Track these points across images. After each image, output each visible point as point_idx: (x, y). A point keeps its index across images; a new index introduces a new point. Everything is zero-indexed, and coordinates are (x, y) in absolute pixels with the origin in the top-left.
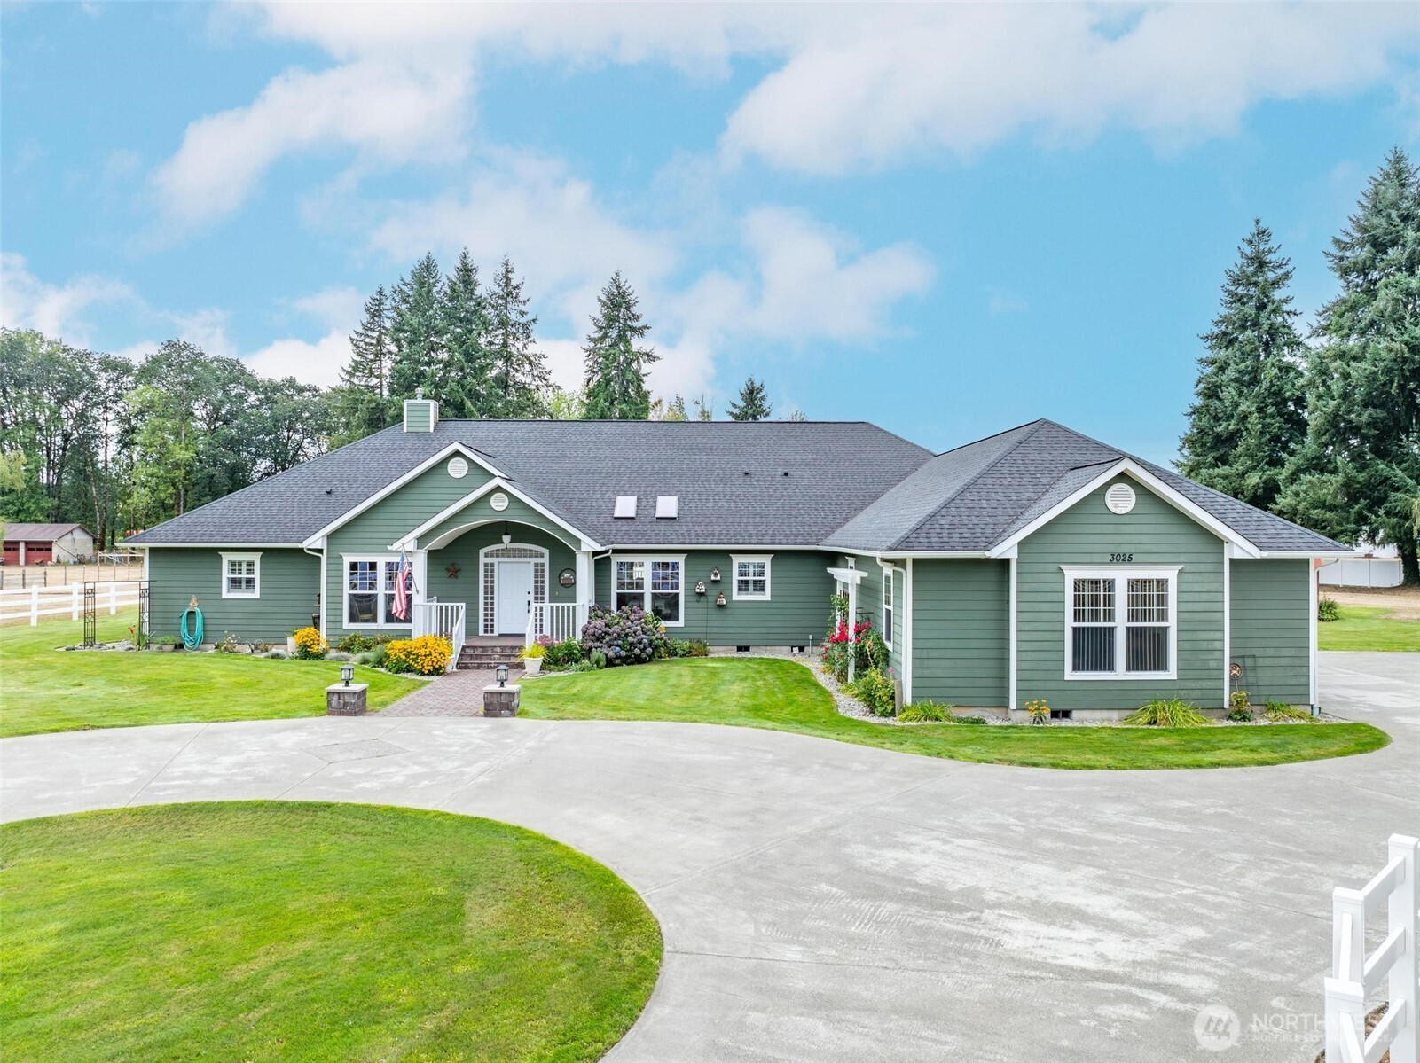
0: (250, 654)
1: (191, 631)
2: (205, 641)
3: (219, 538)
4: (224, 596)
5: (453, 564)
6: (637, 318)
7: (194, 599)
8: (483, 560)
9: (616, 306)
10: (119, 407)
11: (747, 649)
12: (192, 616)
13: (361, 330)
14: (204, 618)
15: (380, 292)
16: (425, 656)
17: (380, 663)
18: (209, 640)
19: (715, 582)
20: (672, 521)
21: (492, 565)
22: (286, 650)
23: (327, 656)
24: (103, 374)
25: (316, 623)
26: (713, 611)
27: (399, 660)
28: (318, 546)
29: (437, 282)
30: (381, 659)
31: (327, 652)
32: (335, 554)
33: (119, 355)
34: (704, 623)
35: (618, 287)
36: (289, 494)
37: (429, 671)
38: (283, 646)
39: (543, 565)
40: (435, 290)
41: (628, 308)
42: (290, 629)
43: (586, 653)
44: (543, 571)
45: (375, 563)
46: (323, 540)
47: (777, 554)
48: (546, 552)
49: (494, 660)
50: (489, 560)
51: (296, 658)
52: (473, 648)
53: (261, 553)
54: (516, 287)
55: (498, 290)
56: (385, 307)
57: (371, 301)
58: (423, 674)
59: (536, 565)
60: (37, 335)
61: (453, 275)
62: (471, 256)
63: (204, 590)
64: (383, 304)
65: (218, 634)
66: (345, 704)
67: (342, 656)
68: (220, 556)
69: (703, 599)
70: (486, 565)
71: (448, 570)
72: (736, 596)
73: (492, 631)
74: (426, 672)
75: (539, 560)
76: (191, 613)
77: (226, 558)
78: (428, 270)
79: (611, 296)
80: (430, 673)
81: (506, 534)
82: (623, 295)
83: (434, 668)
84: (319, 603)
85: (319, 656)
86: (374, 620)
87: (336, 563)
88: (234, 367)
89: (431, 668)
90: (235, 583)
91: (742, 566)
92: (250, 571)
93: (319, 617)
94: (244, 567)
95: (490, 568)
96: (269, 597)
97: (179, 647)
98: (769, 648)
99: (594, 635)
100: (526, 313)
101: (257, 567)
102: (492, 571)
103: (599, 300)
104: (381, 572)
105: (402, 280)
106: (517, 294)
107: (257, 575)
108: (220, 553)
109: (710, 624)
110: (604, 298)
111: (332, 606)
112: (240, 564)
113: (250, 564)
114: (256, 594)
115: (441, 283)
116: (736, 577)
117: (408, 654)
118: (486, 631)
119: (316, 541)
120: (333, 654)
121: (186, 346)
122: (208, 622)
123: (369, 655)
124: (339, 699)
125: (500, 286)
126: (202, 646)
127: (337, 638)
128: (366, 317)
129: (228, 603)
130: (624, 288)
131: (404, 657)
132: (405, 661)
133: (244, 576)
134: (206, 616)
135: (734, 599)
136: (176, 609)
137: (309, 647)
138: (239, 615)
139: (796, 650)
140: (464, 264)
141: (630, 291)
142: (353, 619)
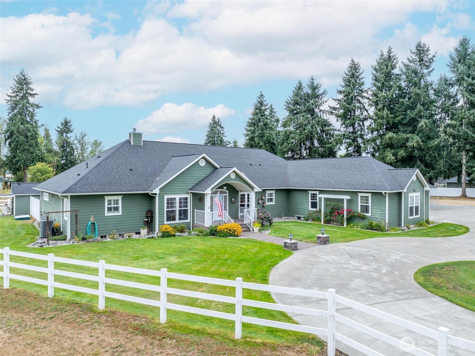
4: (106, 215)
5: (201, 197)
6: (32, 90)
7: (92, 217)
19: (263, 199)
32: (162, 195)
41: (28, 85)
43: (262, 225)
45: (175, 198)
46: (158, 190)
47: (276, 190)
48: (228, 192)
53: (123, 196)
63: (97, 213)
69: (259, 205)
71: (199, 199)
75: (225, 195)
77: (107, 198)
79: (20, 79)
81: (225, 186)
82: (25, 79)
86: (175, 220)
87: (162, 199)
91: (268, 194)
92: (117, 204)
96: (125, 214)
101: (120, 202)
104: (177, 201)
107: (120, 205)
108: (105, 197)
111: (160, 215)
112: (113, 201)
113: (117, 201)
114: (120, 213)
116: (267, 198)
122: (99, 227)
129: (108, 218)
134: (99, 224)
135: (267, 204)
138: (113, 223)
139: (280, 218)
142: (168, 220)
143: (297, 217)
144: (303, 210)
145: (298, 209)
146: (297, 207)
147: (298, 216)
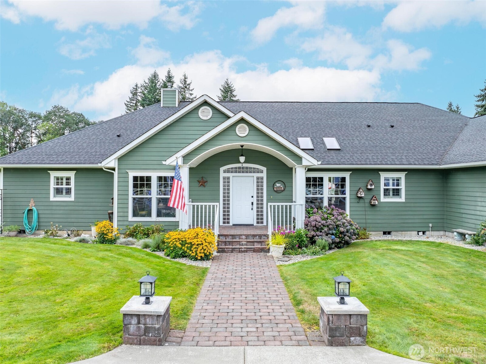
0: (67, 238)
1: (30, 222)
2: (38, 228)
3: (47, 162)
4: (51, 200)
5: (202, 178)
6: (235, 96)
7: (32, 201)
8: (222, 175)
9: (227, 92)
10: (36, 132)
11: (389, 233)
12: (30, 212)
13: (129, 101)
14: (38, 214)
15: (136, 86)
16: (198, 245)
17: (158, 248)
18: (42, 228)
19: (370, 190)
20: (338, 151)
21: (228, 178)
22: (91, 235)
23: (118, 241)
24: (30, 119)
25: (110, 217)
26: (367, 209)
27: (175, 247)
28: (111, 165)
29: (158, 82)
30: (158, 246)
31: (118, 238)
32: (123, 171)
33: (36, 111)
34: (364, 217)
35: (228, 85)
36: (94, 137)
37: (201, 257)
38: (89, 232)
39: (262, 178)
40: (158, 84)
41: (231, 93)
42: (93, 220)
43: (312, 241)
44: (262, 182)
45: (150, 177)
46: (115, 162)
47: (410, 172)
48: (264, 169)
49: (243, 245)
50: (227, 175)
51: (97, 242)
52: (226, 236)
53: (75, 172)
54: (189, 84)
55: (181, 85)
56: (138, 91)
57: (133, 89)
58: (196, 259)
59: (258, 178)
60: (5, 104)
61: (164, 79)
62: (171, 72)
63: (39, 196)
64: (137, 90)
65: (47, 224)
66: (147, 330)
67: (128, 241)
68: (49, 173)
69: (361, 201)
70: (224, 178)
71: (199, 182)
72: (383, 199)
73: (228, 223)
74: (199, 258)
75: (260, 175)
76: (30, 211)
77: (53, 174)
78: (155, 77)
79: (225, 88)
80: (202, 259)
81: (242, 155)
82: (229, 87)
83: (205, 255)
84: (113, 204)
85: (112, 241)
86: (149, 215)
87: (124, 177)
88: (80, 116)
89: (203, 255)
90: (58, 191)
91: (387, 179)
92: (68, 184)
93: (112, 213)
94: (64, 181)
95: (227, 180)
96: (80, 200)
97: (22, 232)
98: (403, 232)
99: (315, 226)
100: (193, 94)
101: (72, 181)
102: (228, 182)
103: (220, 89)
104: (154, 183)
105: (145, 82)
106: (189, 87)
107: (72, 186)
108: (49, 172)
109: (367, 217)
110: (222, 89)
111: (121, 206)
112: (62, 179)
113: (68, 179)
114: (72, 198)
115: (160, 82)
116: (382, 187)
117: (183, 243)
118: (224, 223)
119: (111, 162)
120: (122, 240)
121: (62, 108)
122: (41, 216)
123: (149, 241)
124: (139, 323)
125: (182, 84)
126: (37, 232)
127: (125, 227)
128: (131, 95)
129: (54, 204)
130: (230, 85)
131: (180, 246)
132: (181, 249)
133: (64, 186)
134: (40, 213)
135: (381, 201)
136: (21, 208)
137: (106, 234)
138: (61, 212)
139: (421, 233)
140: (169, 74)
141: (232, 86)
142: (135, 214)
143: (458, 233)
144: (473, 217)
145: (464, 216)
146: (462, 211)
147: (461, 230)
